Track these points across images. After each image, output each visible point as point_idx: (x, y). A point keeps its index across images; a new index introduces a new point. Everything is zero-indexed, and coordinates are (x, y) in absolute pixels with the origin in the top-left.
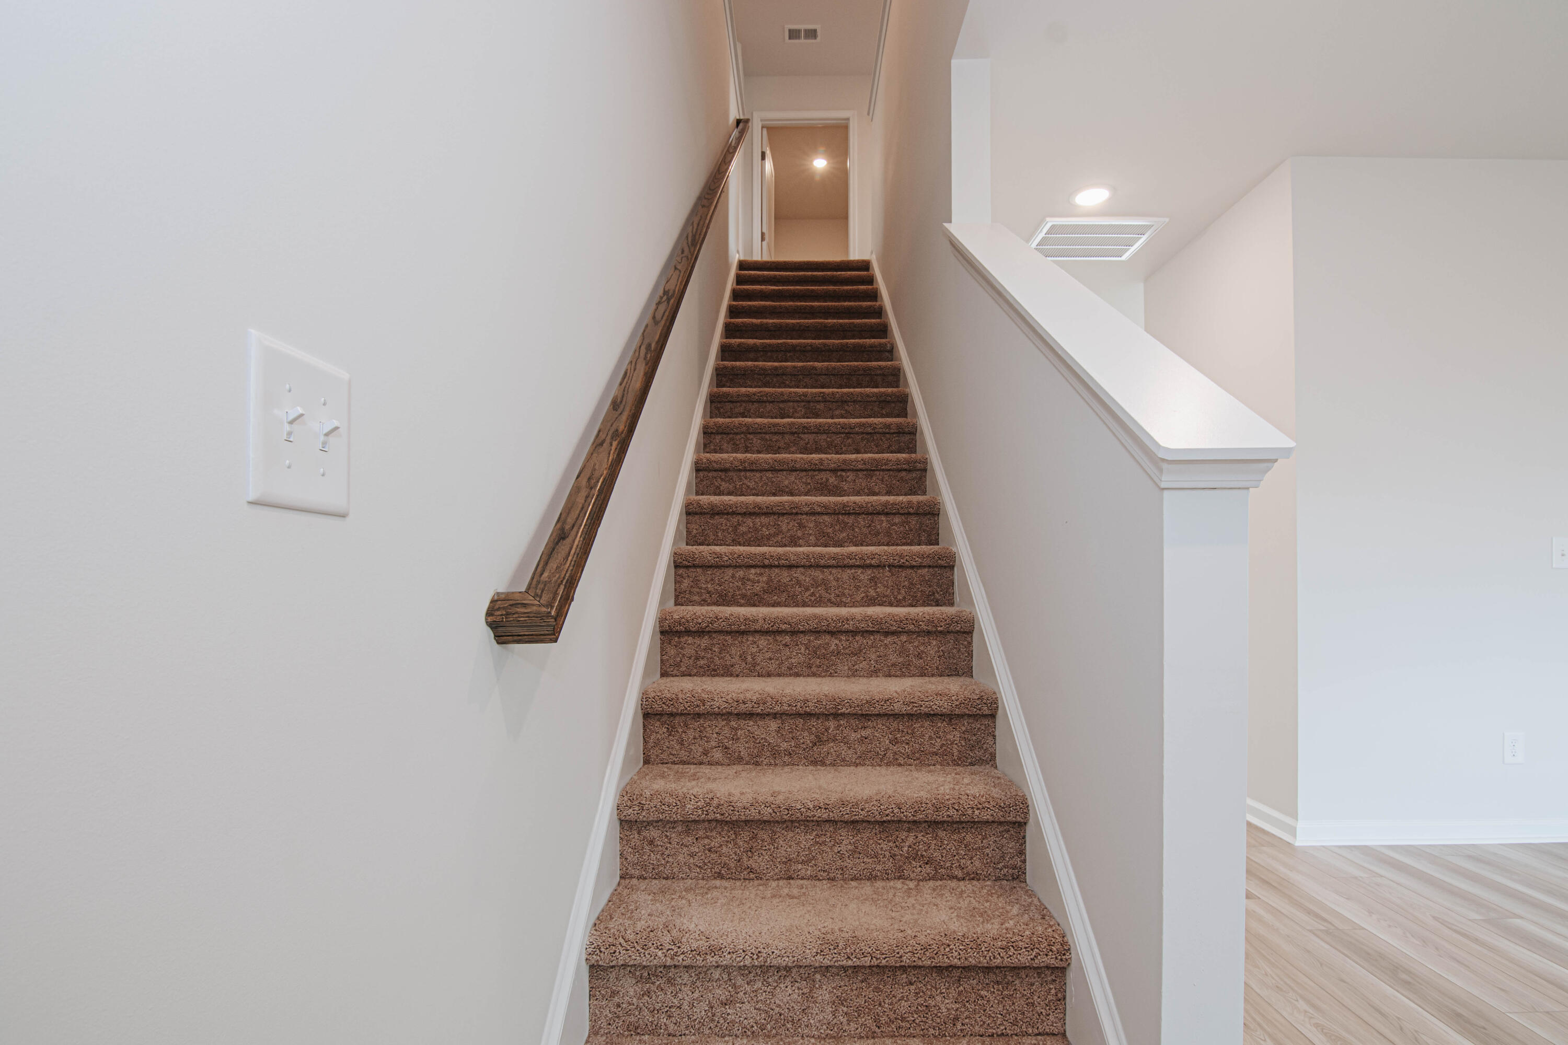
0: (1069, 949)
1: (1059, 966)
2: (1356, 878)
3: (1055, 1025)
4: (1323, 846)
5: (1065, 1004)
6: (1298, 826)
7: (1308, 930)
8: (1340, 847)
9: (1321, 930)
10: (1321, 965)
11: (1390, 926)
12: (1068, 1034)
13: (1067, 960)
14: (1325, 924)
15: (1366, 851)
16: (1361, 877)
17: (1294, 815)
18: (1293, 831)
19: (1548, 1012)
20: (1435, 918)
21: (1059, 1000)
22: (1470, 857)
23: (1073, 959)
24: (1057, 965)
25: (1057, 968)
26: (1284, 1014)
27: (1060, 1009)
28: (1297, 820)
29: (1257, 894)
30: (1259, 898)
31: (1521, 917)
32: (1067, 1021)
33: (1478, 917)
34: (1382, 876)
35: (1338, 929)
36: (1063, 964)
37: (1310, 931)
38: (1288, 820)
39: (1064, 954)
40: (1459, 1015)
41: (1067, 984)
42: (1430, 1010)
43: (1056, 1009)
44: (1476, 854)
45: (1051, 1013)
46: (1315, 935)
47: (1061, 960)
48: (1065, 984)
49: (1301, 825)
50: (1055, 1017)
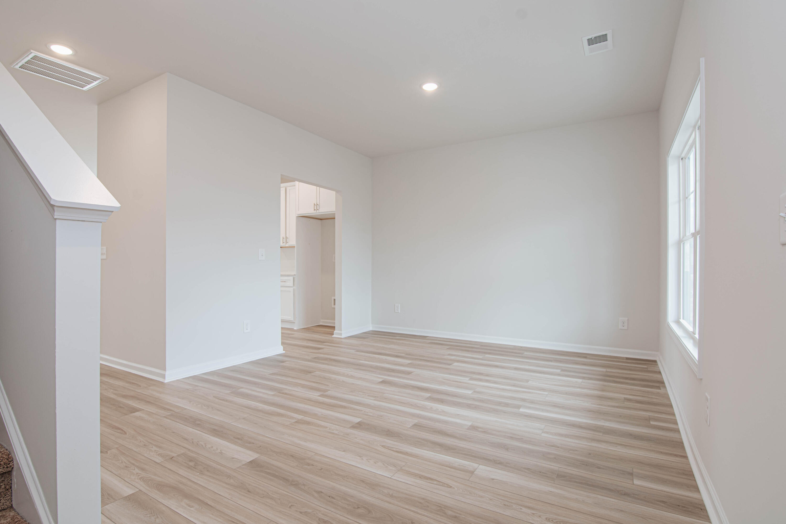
0: (12, 460)
1: (6, 471)
2: (188, 390)
3: (5, 504)
4: (177, 380)
5: (11, 491)
6: (166, 374)
7: (163, 417)
8: (184, 378)
9: (168, 415)
10: (166, 429)
11: (197, 405)
12: (13, 506)
13: (11, 466)
14: (171, 412)
15: (194, 378)
16: (190, 389)
17: (165, 369)
18: (164, 376)
19: (244, 418)
20: (214, 397)
21: (8, 490)
22: (233, 371)
23: (15, 464)
24: (4, 471)
25: (6, 473)
26: (146, 455)
27: (8, 494)
28: (166, 371)
29: (142, 408)
30: (143, 410)
31: (242, 388)
32: (13, 499)
33: (229, 392)
34: (198, 386)
35: (176, 412)
36: (9, 469)
37: (164, 417)
38: (162, 372)
39: (9, 464)
40: (214, 430)
41: (12, 480)
42: (204, 432)
43: (5, 495)
44: (234, 369)
45: (2, 499)
46: (166, 418)
47: (7, 467)
48: (11, 480)
49: (167, 373)
50: (5, 500)
